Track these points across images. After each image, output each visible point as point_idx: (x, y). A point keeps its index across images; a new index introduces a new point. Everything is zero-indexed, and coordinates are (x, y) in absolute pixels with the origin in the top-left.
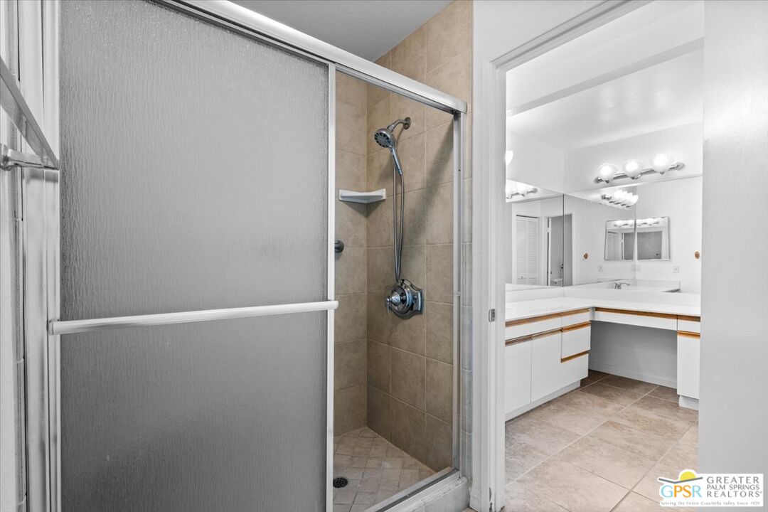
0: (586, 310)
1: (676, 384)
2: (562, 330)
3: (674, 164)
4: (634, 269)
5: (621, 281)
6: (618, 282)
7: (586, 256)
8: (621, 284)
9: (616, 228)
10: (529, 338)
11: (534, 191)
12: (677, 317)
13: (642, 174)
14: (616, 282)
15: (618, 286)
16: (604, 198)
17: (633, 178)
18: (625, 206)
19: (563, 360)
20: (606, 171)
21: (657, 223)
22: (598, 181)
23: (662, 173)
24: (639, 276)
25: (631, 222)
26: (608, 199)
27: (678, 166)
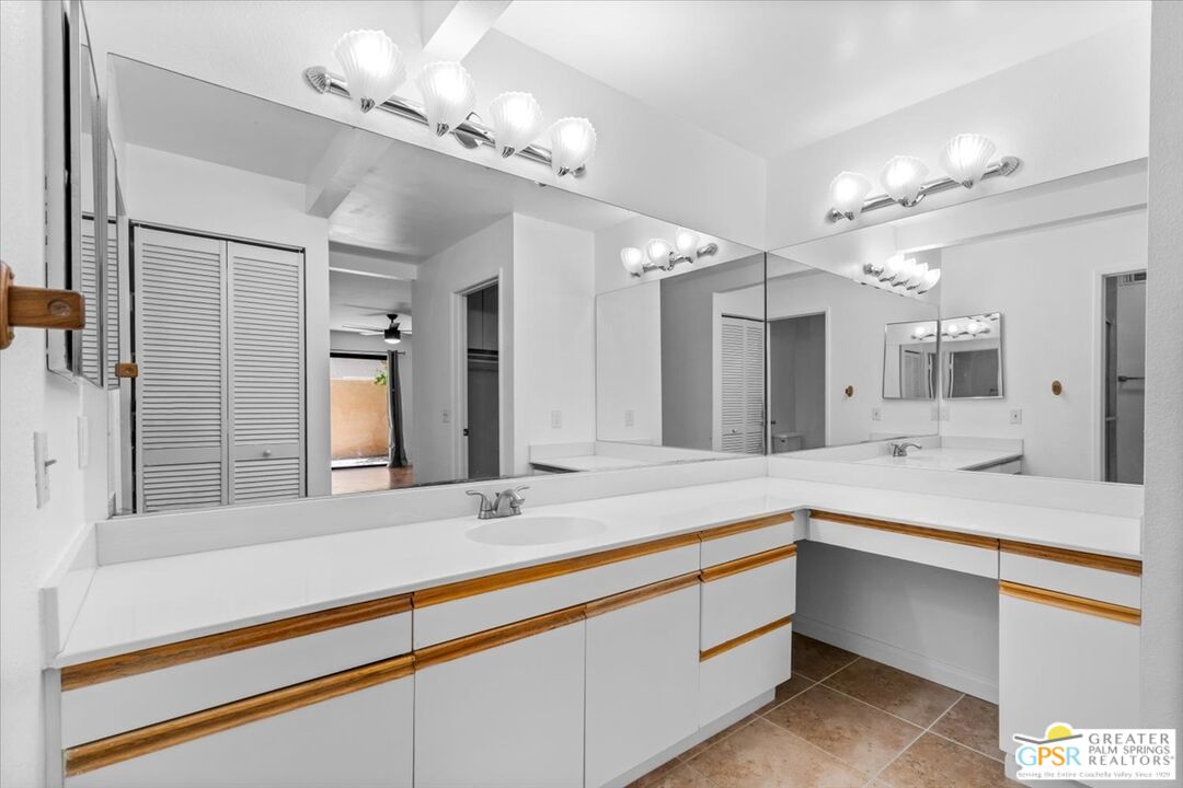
0: (786, 516)
1: (996, 692)
2: (701, 577)
3: (996, 159)
4: (937, 416)
5: (904, 441)
6: (900, 443)
7: (849, 392)
8: (906, 445)
9: (916, 341)
10: (578, 612)
11: (712, 251)
12: (999, 544)
13: (925, 193)
14: (895, 442)
15: (900, 452)
16: (868, 270)
17: (904, 203)
18: (915, 292)
19: (704, 655)
20: (846, 191)
21: (986, 332)
22: (834, 217)
23: (969, 184)
24: (946, 430)
25: (931, 327)
26: (877, 273)
27: (1006, 165)
